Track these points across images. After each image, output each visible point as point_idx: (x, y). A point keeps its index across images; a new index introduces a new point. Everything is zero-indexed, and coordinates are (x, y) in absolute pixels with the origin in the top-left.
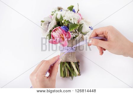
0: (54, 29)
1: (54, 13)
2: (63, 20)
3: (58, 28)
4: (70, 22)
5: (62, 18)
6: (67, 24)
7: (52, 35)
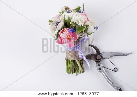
0: (62, 30)
1: (61, 14)
2: (70, 21)
3: (65, 29)
4: (77, 24)
5: (69, 19)
6: (74, 25)
7: (60, 36)
